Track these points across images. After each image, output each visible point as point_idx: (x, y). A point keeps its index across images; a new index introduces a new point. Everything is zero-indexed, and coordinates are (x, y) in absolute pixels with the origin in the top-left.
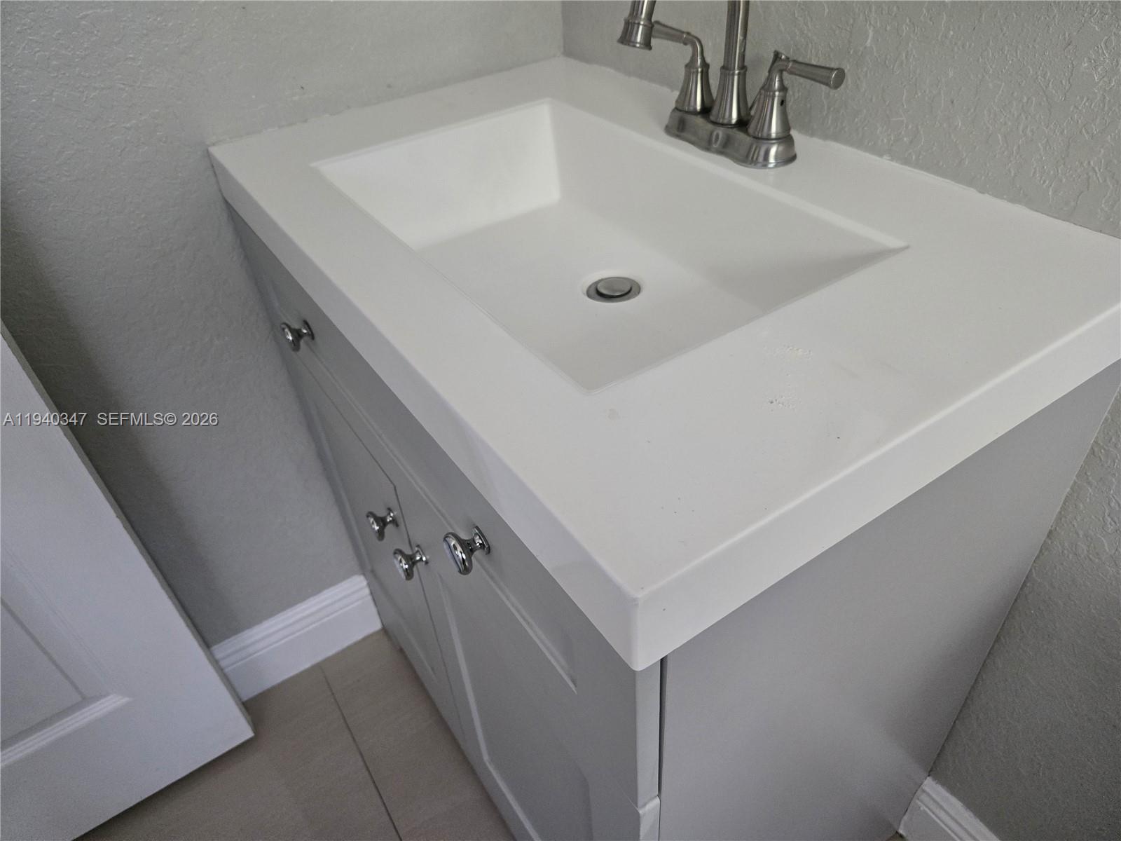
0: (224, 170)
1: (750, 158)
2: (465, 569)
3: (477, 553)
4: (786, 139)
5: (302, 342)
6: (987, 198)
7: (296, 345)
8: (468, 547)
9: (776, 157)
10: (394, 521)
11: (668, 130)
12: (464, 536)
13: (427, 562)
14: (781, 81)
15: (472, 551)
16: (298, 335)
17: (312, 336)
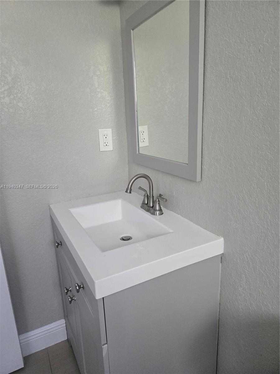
0: (52, 210)
1: (153, 214)
2: (78, 291)
3: (81, 288)
4: (160, 210)
5: (59, 246)
6: (194, 224)
7: (57, 247)
8: (80, 287)
9: (158, 214)
10: (70, 290)
11: (141, 207)
12: (79, 284)
13: (75, 300)
14: (158, 200)
15: (80, 288)
16: (59, 244)
17: (61, 245)
